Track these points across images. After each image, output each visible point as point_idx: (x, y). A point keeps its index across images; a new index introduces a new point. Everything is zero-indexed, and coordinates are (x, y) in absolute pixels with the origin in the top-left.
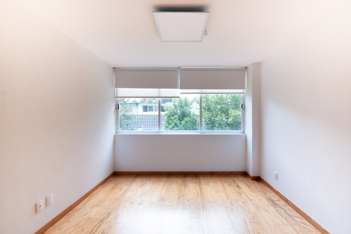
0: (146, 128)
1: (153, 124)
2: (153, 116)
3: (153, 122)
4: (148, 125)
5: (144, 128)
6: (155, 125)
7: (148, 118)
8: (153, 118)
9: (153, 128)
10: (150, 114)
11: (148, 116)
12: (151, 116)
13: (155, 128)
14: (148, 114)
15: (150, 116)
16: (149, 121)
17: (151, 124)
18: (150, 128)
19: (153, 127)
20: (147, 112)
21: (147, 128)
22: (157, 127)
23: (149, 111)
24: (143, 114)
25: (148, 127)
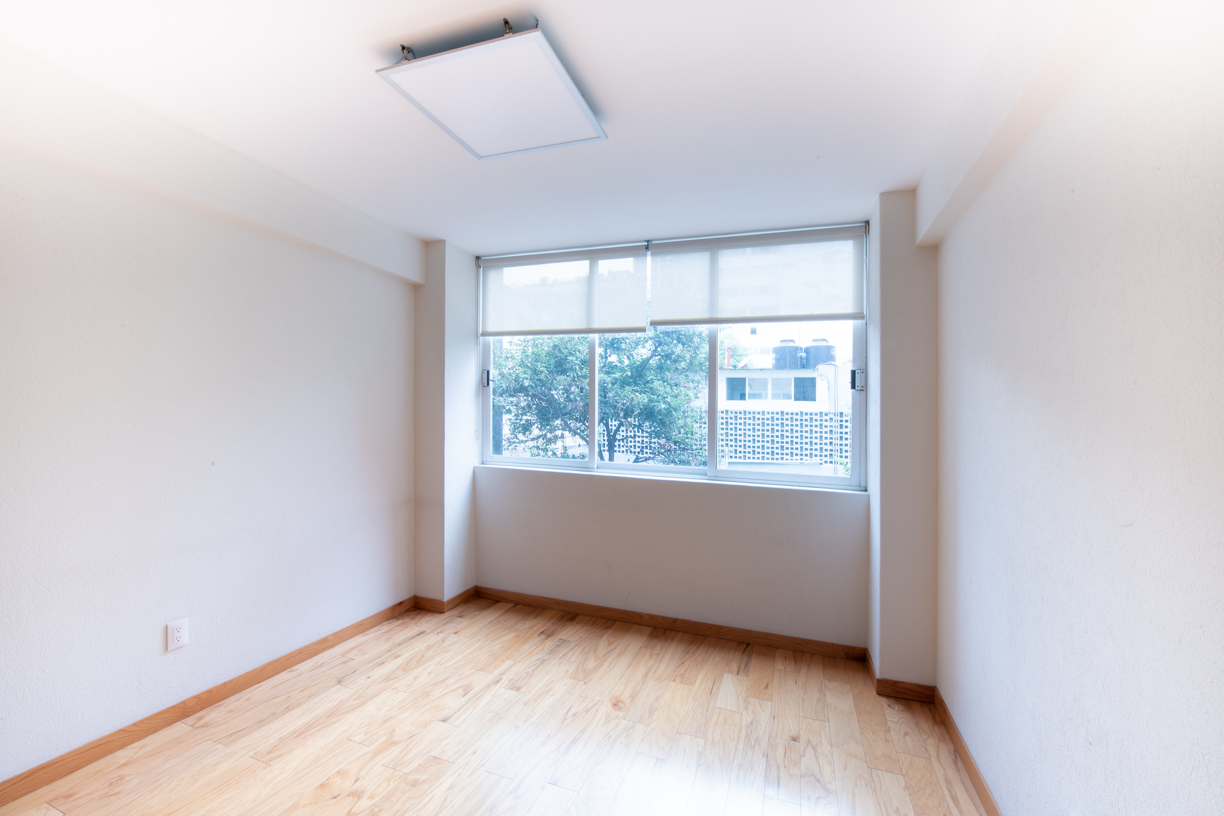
0: (738, 460)
1: (766, 445)
2: (766, 416)
3: (766, 439)
4: (748, 450)
5: (733, 460)
6: (776, 451)
7: (748, 421)
8: (766, 422)
9: (766, 461)
10: (757, 410)
11: (748, 416)
12: (760, 416)
13: (775, 461)
14: (747, 410)
15: (757, 416)
16: (751, 433)
17: (757, 444)
18: (756, 461)
19: (766, 456)
20: (744, 399)
21: (742, 460)
22: (782, 458)
23: (753, 396)
24: (730, 409)
25: (747, 455)
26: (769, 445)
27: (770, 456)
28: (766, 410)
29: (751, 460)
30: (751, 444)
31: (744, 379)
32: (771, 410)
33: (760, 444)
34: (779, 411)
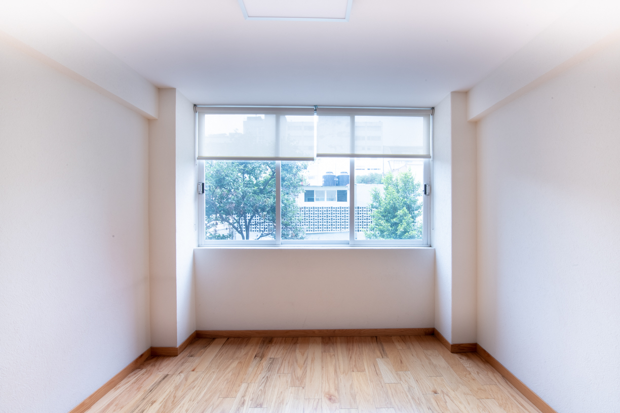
0: (311, 232)
1: (324, 224)
2: (324, 209)
3: (324, 221)
4: (315, 227)
5: (308, 232)
6: (329, 227)
7: (315, 212)
8: (324, 212)
9: (324, 232)
10: (319, 206)
11: (315, 209)
12: (321, 210)
13: (328, 232)
14: (315, 206)
15: (320, 209)
16: (317, 218)
17: (320, 224)
18: (319, 232)
19: (324, 229)
20: (314, 201)
21: (312, 232)
22: (332, 230)
23: (317, 200)
24: (306, 206)
25: (315, 229)
26: (326, 224)
27: (326, 229)
28: (324, 206)
29: (317, 232)
30: (317, 224)
31: (313, 191)
32: (326, 206)
33: (321, 224)
34: (330, 206)
